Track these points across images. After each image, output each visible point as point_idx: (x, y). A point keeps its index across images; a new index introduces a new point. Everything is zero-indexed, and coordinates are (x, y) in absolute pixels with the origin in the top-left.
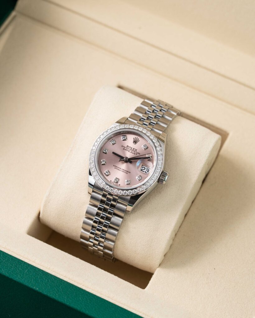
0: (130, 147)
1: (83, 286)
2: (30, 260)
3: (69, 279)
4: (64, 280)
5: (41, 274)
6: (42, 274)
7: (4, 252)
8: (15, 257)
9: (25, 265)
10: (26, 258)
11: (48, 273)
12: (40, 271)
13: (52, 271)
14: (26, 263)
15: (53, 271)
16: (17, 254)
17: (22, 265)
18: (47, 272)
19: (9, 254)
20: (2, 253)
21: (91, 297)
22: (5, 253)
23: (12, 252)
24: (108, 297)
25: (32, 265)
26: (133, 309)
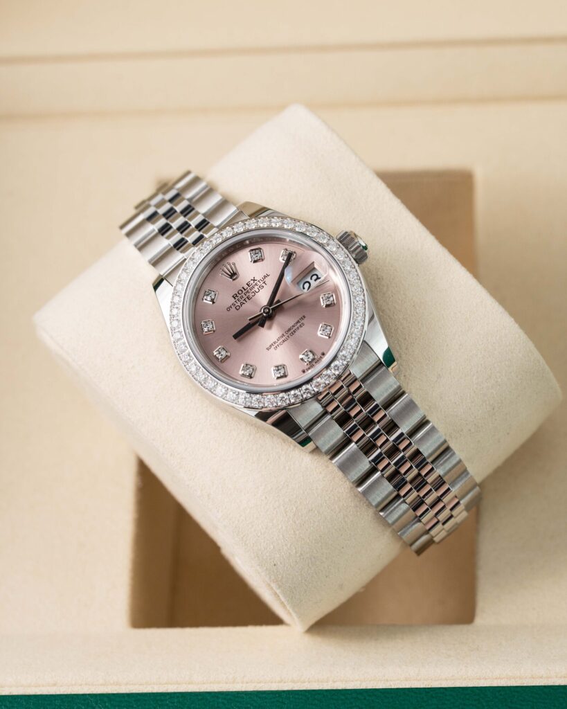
0: (240, 292)
1: (334, 682)
2: (179, 684)
3: (293, 681)
4: (284, 691)
5: (223, 703)
6: (226, 702)
7: (109, 694)
8: (141, 692)
9: (176, 700)
10: (166, 684)
11: (238, 693)
12: (218, 697)
13: (242, 683)
14: (175, 693)
15: (247, 683)
16: (141, 685)
17: (167, 705)
18: (234, 690)
19: (123, 694)
20: (106, 699)
21: (367, 698)
22: (114, 694)
23: (127, 684)
24: (406, 680)
25: (189, 691)
26: (480, 679)
